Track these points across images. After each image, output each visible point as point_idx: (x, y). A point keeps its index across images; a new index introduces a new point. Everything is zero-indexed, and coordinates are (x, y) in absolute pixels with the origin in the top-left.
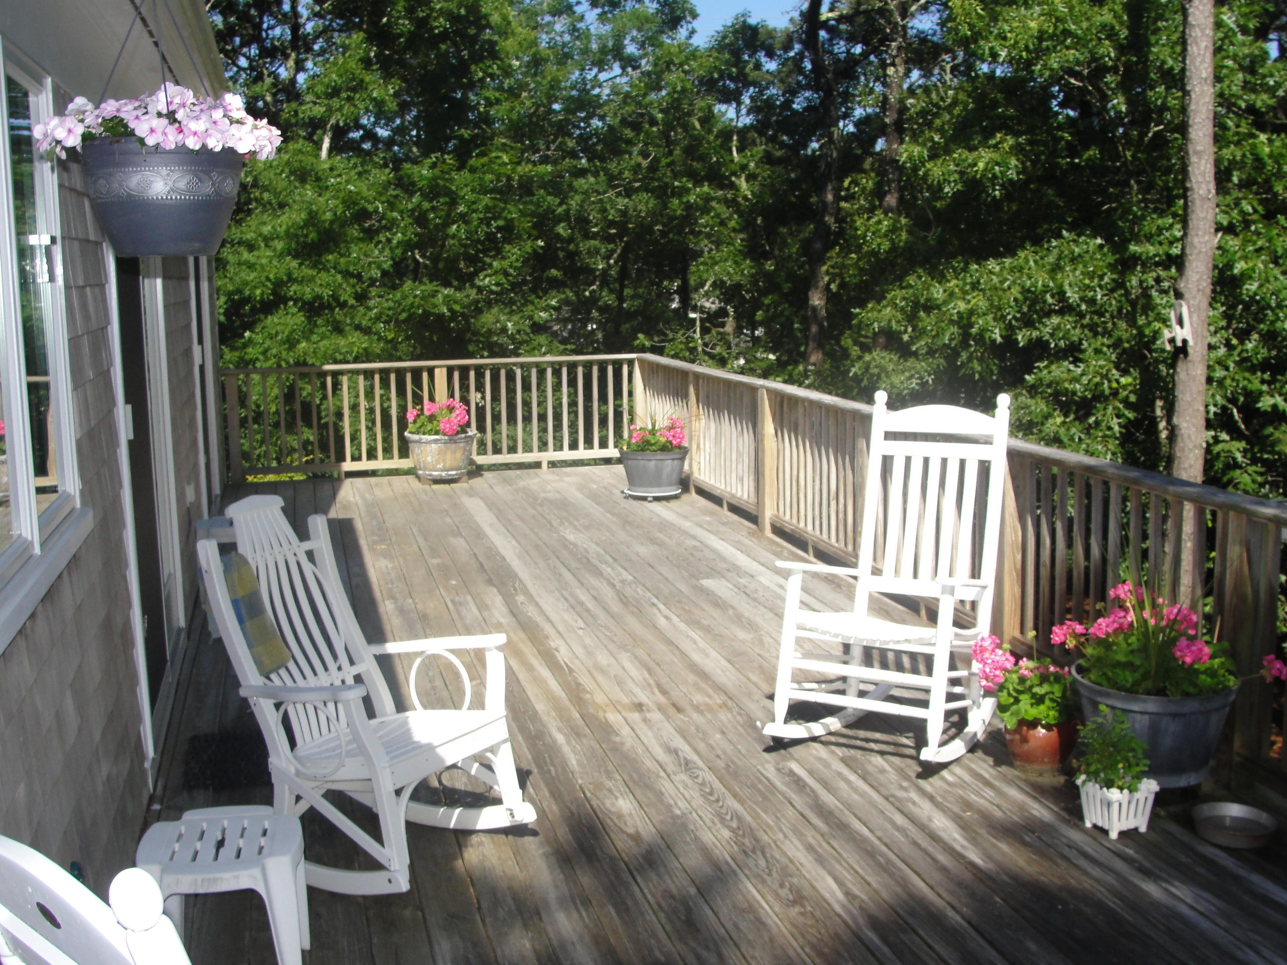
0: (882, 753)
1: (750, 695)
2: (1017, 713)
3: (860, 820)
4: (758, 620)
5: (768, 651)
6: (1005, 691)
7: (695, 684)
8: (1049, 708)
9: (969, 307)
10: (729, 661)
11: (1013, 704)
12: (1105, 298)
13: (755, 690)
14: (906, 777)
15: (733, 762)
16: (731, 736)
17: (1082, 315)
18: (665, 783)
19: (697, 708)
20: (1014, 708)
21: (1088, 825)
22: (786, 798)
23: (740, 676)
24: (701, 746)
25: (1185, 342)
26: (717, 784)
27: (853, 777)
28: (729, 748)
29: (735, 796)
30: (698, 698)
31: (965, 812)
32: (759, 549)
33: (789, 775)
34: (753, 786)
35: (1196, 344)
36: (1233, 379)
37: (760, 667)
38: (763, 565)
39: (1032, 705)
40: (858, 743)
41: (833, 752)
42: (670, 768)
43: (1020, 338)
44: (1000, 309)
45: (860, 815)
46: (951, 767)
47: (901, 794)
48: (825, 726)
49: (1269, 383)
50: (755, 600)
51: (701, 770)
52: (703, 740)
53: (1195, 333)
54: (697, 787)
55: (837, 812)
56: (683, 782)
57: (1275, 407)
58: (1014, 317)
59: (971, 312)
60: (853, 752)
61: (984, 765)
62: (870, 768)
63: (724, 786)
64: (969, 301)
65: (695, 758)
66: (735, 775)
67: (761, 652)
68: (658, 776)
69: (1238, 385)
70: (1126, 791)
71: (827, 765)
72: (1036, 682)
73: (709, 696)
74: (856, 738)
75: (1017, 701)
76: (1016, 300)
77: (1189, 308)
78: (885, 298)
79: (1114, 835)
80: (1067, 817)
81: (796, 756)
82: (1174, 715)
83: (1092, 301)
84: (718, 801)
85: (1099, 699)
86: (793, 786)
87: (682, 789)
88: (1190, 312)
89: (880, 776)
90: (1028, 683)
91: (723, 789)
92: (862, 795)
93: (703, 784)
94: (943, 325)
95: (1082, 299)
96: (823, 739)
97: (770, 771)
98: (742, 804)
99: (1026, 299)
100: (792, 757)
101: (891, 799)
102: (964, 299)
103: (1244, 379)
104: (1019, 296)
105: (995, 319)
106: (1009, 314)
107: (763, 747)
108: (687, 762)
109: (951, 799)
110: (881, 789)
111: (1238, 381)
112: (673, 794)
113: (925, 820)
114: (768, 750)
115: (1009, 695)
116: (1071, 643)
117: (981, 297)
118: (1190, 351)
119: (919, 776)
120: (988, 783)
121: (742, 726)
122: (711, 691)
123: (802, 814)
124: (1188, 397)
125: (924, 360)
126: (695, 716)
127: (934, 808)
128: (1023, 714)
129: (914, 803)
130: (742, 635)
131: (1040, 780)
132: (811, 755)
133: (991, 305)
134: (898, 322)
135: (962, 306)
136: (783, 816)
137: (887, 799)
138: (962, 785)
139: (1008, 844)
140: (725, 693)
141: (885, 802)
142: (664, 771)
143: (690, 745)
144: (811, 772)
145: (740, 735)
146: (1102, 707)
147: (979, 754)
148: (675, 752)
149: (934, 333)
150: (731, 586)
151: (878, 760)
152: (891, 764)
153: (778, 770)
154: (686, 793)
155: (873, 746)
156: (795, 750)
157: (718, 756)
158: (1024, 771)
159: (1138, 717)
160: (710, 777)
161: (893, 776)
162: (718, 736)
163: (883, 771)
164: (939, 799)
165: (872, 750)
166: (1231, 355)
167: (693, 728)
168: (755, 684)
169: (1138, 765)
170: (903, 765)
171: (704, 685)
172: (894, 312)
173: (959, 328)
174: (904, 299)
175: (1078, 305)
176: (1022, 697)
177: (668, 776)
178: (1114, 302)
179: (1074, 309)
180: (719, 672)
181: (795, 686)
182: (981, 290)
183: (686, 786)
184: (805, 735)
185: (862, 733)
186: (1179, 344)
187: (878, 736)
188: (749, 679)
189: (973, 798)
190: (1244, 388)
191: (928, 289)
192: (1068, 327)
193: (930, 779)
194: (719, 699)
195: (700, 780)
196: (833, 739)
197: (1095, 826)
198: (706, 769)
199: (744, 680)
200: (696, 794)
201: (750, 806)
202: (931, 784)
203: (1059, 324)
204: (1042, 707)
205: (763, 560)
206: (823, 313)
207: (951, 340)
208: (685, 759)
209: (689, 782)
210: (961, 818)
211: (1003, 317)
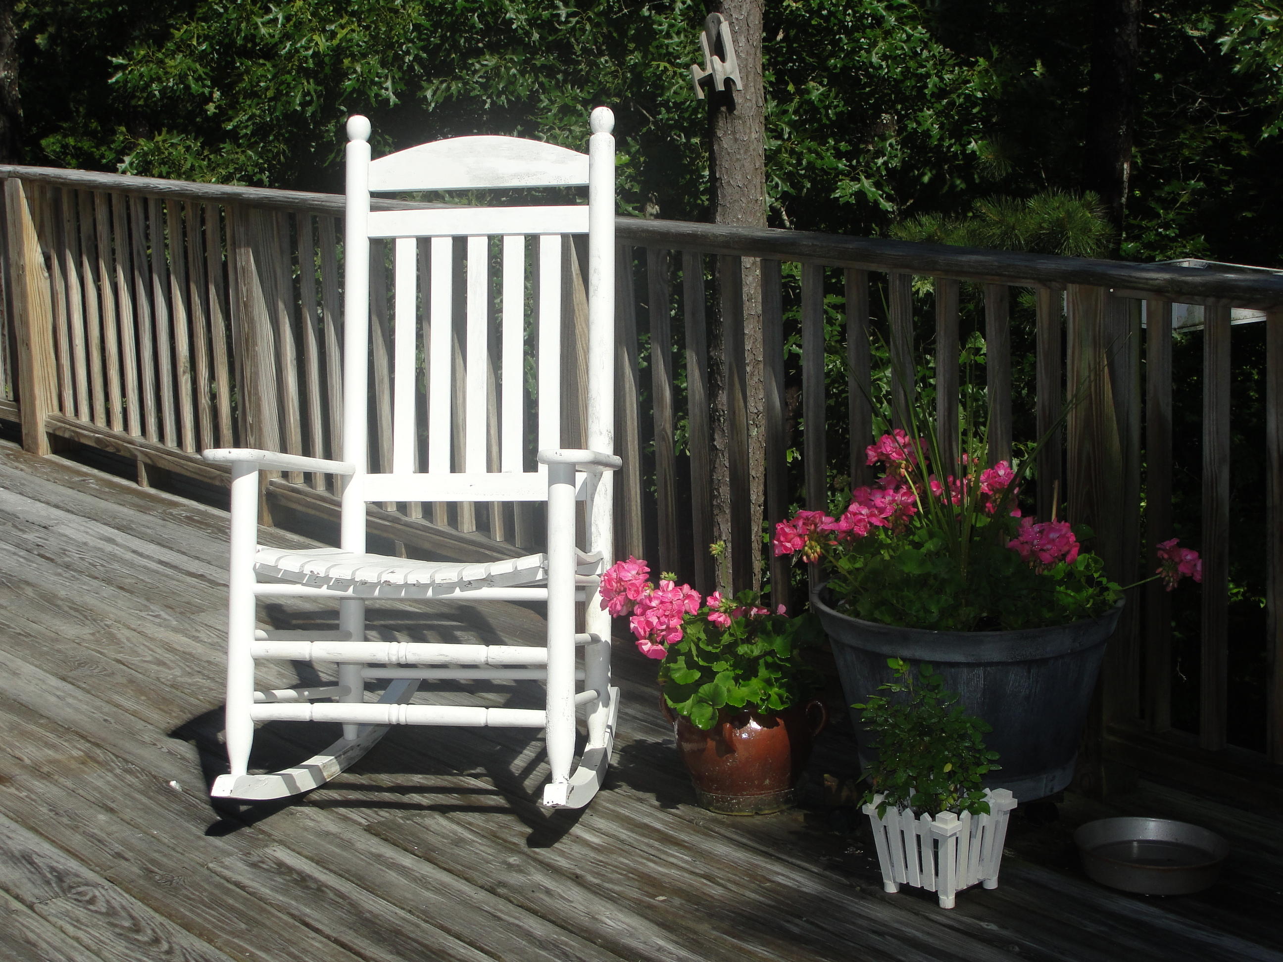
0: (443, 810)
1: (132, 734)
2: (714, 698)
3: (458, 937)
4: (90, 600)
5: (135, 653)
6: (681, 660)
7: (12, 728)
8: (768, 682)
9: (335, 42)
10: (64, 679)
11: (698, 684)
12: (574, 20)
13: (140, 725)
14: (513, 849)
15: (153, 861)
16: (128, 814)
17: (533, 50)
18: (28, 921)
19: (36, 770)
20: (705, 689)
21: (891, 888)
22: (293, 916)
23: (98, 703)
24: (77, 841)
25: (728, 82)
26: (139, 909)
27: (407, 861)
28: (136, 838)
29: (188, 926)
30: (30, 752)
31: (653, 896)
32: (37, 480)
33: (280, 873)
34: (215, 903)
35: (746, 86)
36: (792, 152)
37: (131, 681)
38: (57, 507)
39: (736, 679)
40: (387, 796)
41: (346, 819)
42: (29, 891)
43: (429, 94)
44: (391, 46)
45: (456, 928)
46: (585, 818)
47: (515, 879)
48: (315, 771)
49: (849, 156)
50: (68, 566)
51: (96, 885)
52: (75, 828)
53: (743, 68)
54: (101, 921)
55: (408, 929)
56: (67, 914)
57: (860, 195)
58: (417, 58)
59: (339, 52)
60: (384, 813)
61: (645, 808)
62: (433, 839)
63: (156, 910)
64: (333, 34)
65: (73, 865)
66: (170, 885)
67: (119, 656)
68: (10, 912)
69: (799, 162)
70: (965, 814)
71: (347, 845)
72: (740, 634)
73: (53, 747)
74: (380, 789)
75: (708, 675)
76: (417, 27)
77: (731, 24)
78: (169, 37)
79: (948, 901)
80: (844, 880)
81: (276, 834)
82: (1028, 664)
83: (548, 26)
84: (156, 941)
85: (886, 649)
86: (298, 892)
87: (70, 929)
88: (733, 33)
89: (457, 851)
90: (726, 639)
91: (159, 918)
92: (441, 889)
93: (111, 912)
94: (288, 78)
95: (531, 22)
96: (315, 796)
97: (238, 870)
98: (210, 941)
99: (436, 25)
100: (271, 839)
101: (500, 890)
102: (324, 31)
103: (810, 151)
104: (423, 21)
105: (383, 64)
106: (408, 53)
107: (204, 827)
108: (60, 877)
109: (615, 876)
110: (475, 875)
111: (799, 157)
112: (57, 943)
113: (586, 921)
114: (215, 830)
115: (691, 665)
116: (813, 551)
117: (355, 26)
118: (738, 99)
119: (532, 842)
120: (666, 839)
121: (142, 792)
122: (52, 738)
123: (337, 941)
124: (738, 179)
125: (251, 146)
126: (39, 786)
127: (591, 896)
128: (725, 699)
129: (548, 892)
130: (69, 630)
131: (757, 820)
132: (305, 829)
133: (375, 38)
134: (199, 79)
135: (322, 43)
136: (305, 951)
137: (492, 891)
138: (622, 847)
139: (765, 944)
140: (83, 737)
141: (492, 899)
142: (17, 897)
143: (53, 842)
144: (319, 862)
145: (147, 810)
146: (892, 664)
147: (625, 789)
148: (26, 859)
149: (270, 94)
150: (12, 548)
151: (439, 823)
152: (468, 826)
153: (254, 865)
154: (81, 934)
155: (416, 798)
156: (272, 824)
157: (119, 855)
158: (726, 809)
159: (965, 673)
160: (120, 898)
161: (483, 849)
162: (102, 817)
163: (459, 842)
164: (590, 878)
165: (419, 807)
166: (785, 112)
167: (44, 810)
168: (134, 714)
169: (978, 764)
170: (492, 826)
171: (32, 727)
172: (189, 61)
173: (318, 83)
174: (207, 38)
175: (528, 34)
176: (716, 667)
177: (31, 907)
178: (588, 27)
179: (520, 41)
180: (53, 699)
181: (260, 695)
182: (353, 14)
183: (77, 922)
184: (282, 791)
185: (385, 779)
186: (721, 87)
187: (418, 779)
188: (118, 706)
189: (652, 868)
190: (811, 166)
191: (248, 19)
192: (513, 71)
193: (556, 845)
194: (76, 750)
195: (102, 906)
196: (335, 795)
197: (905, 889)
198: (107, 884)
199: (107, 708)
200: (106, 935)
201: (227, 943)
202: (562, 854)
203: (497, 68)
204: (755, 683)
205: (53, 499)
206: (16, 92)
207: (304, 104)
208: (53, 869)
209: (81, 913)
210: (650, 907)
211: (398, 59)
